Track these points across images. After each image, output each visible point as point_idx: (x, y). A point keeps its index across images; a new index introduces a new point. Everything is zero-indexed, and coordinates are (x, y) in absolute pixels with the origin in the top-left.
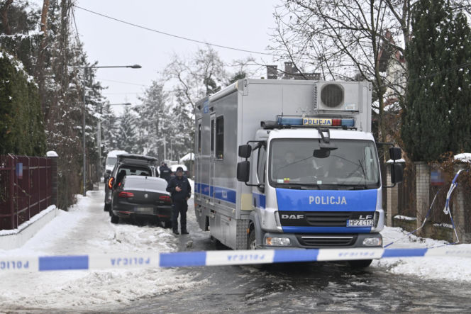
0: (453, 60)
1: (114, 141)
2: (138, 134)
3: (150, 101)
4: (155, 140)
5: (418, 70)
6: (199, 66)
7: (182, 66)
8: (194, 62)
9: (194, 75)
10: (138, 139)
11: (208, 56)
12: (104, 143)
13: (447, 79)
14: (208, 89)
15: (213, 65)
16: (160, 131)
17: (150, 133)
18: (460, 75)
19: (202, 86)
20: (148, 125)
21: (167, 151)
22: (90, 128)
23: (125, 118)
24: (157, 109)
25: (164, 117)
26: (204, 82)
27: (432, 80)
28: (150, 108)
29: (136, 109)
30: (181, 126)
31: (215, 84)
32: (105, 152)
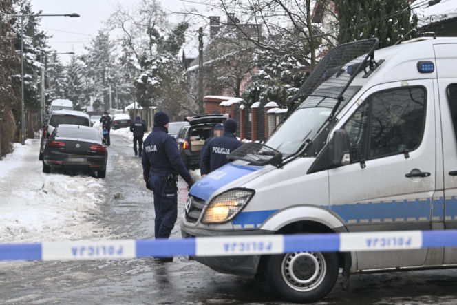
0: (383, 11)
1: (61, 90)
2: (85, 83)
3: (96, 51)
4: (101, 89)
5: (348, 19)
6: (142, 16)
7: (126, 16)
8: (138, 12)
9: (138, 25)
10: (85, 88)
11: (151, 6)
12: (48, 92)
13: (376, 29)
14: (151, 39)
15: (156, 15)
16: (106, 80)
17: (96, 82)
18: (390, 26)
19: (145, 36)
20: (94, 74)
21: (113, 99)
22: (30, 77)
23: (72, 68)
24: (102, 58)
25: (110, 66)
26: (148, 32)
27: (361, 31)
28: (96, 58)
29: (82, 59)
30: (127, 75)
31: (158, 34)
32: (49, 100)
